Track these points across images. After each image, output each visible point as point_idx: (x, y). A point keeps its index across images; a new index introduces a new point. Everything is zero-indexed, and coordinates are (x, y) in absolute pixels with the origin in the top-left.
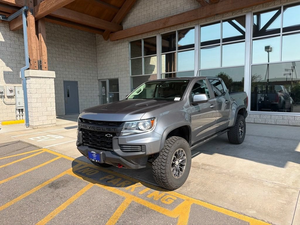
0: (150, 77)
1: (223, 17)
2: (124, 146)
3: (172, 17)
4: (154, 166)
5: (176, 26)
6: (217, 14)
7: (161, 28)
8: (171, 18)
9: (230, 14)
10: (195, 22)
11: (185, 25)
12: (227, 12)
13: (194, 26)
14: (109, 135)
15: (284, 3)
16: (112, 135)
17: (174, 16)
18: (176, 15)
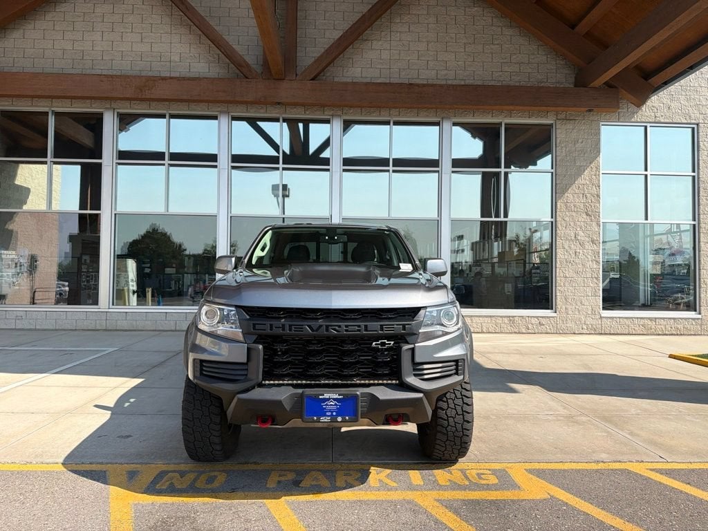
0: (17, 219)
1: (285, 113)
2: (426, 366)
3: (164, 79)
4: (443, 410)
5: (168, 103)
6: (279, 103)
7: (127, 96)
8: (161, 81)
9: (301, 110)
10: (219, 105)
11: (193, 106)
12: (295, 105)
13: (217, 113)
14: (383, 344)
15: (396, 116)
16: (392, 343)
17: (171, 78)
18: (175, 78)
